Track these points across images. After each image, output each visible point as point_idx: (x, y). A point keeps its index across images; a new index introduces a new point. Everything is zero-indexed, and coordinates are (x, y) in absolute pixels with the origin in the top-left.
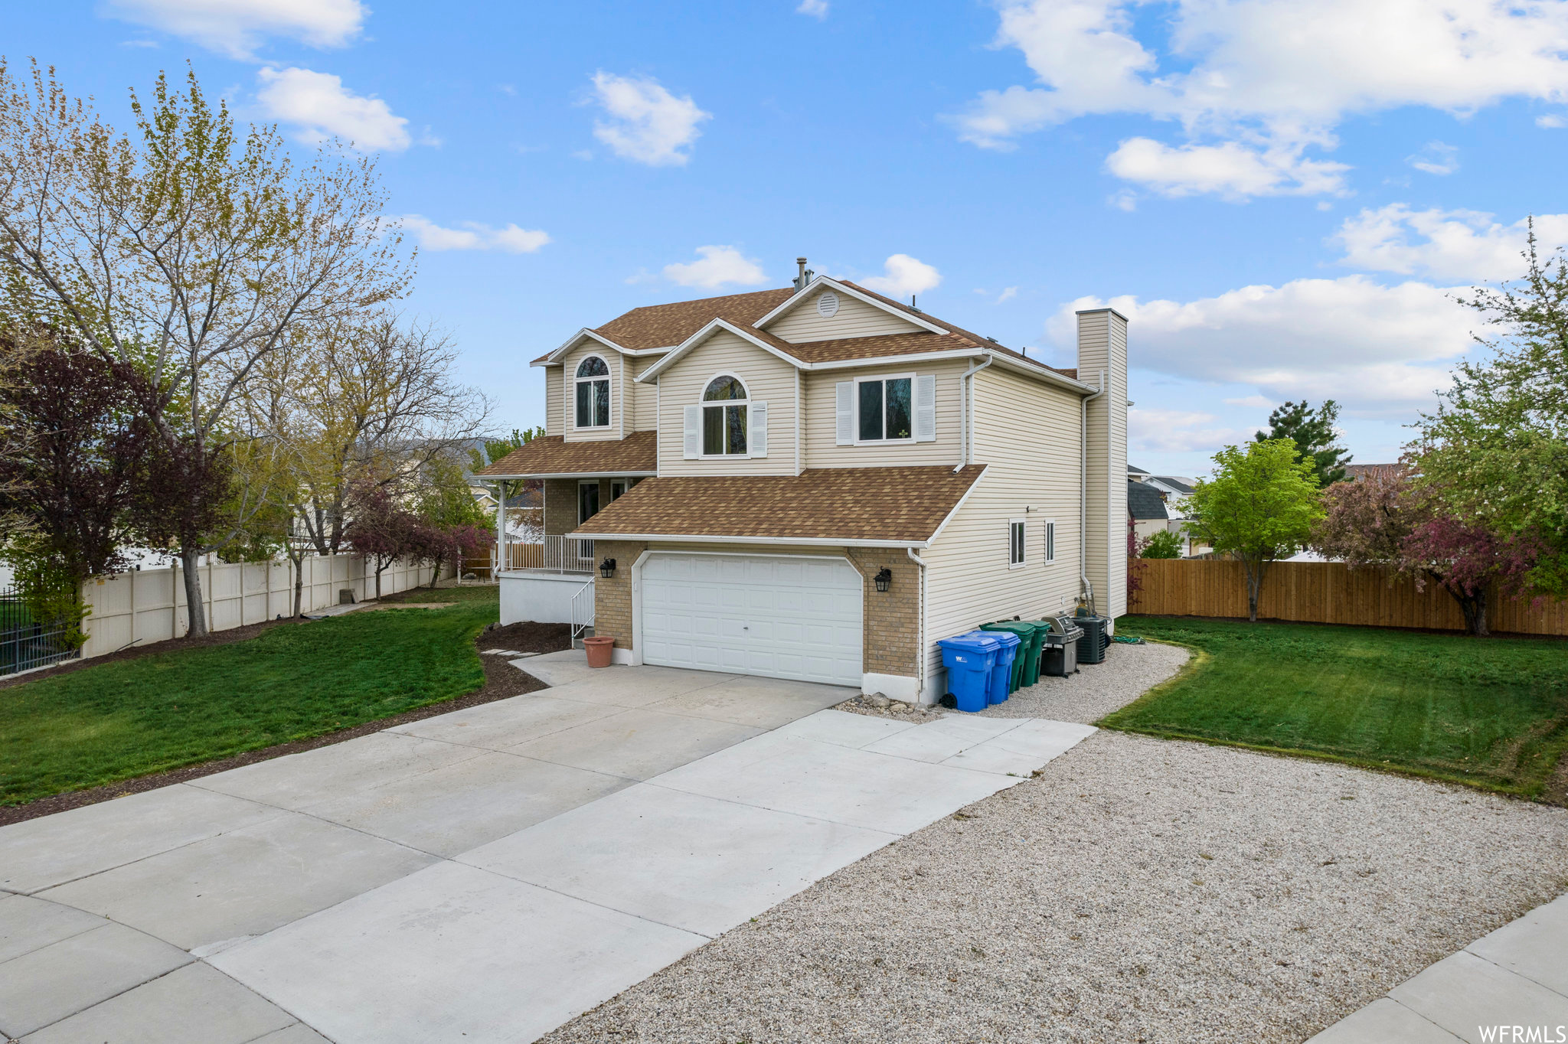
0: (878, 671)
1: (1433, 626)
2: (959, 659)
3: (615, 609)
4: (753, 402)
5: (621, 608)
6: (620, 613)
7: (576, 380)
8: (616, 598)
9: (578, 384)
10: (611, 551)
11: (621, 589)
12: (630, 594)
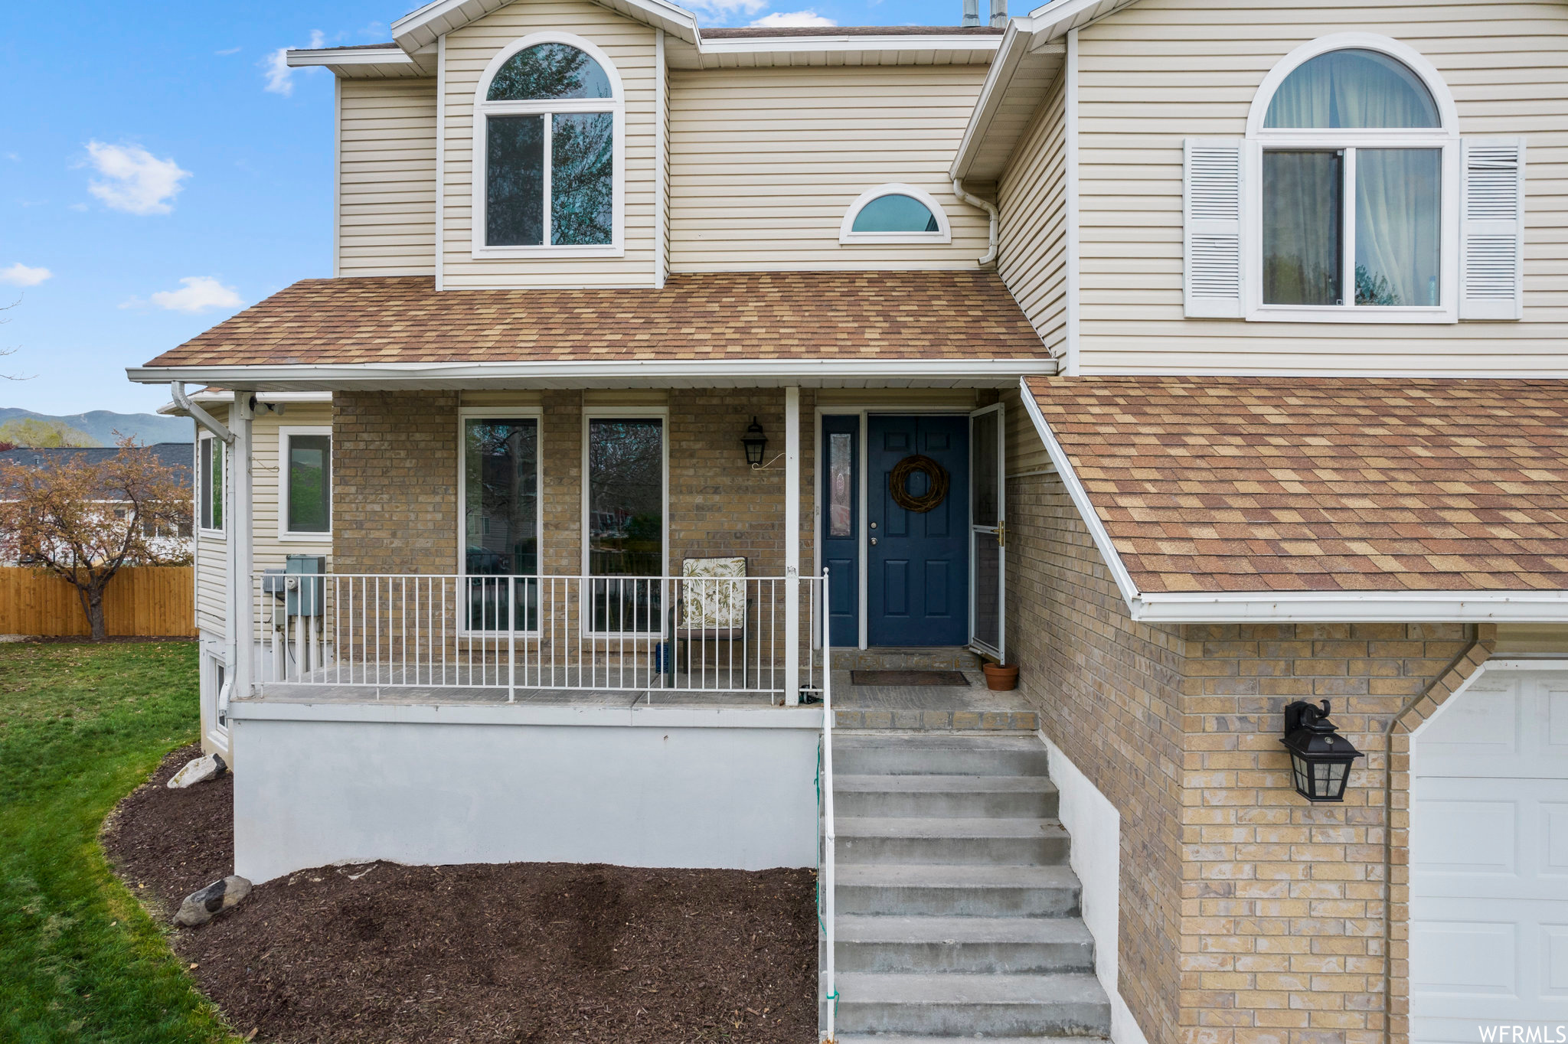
3: (1305, 926)
4: (1471, 141)
5: (1342, 921)
6: (1337, 946)
7: (483, 108)
8: (1310, 877)
9: (491, 119)
10: (1290, 669)
11: (1342, 835)
12: (1395, 856)
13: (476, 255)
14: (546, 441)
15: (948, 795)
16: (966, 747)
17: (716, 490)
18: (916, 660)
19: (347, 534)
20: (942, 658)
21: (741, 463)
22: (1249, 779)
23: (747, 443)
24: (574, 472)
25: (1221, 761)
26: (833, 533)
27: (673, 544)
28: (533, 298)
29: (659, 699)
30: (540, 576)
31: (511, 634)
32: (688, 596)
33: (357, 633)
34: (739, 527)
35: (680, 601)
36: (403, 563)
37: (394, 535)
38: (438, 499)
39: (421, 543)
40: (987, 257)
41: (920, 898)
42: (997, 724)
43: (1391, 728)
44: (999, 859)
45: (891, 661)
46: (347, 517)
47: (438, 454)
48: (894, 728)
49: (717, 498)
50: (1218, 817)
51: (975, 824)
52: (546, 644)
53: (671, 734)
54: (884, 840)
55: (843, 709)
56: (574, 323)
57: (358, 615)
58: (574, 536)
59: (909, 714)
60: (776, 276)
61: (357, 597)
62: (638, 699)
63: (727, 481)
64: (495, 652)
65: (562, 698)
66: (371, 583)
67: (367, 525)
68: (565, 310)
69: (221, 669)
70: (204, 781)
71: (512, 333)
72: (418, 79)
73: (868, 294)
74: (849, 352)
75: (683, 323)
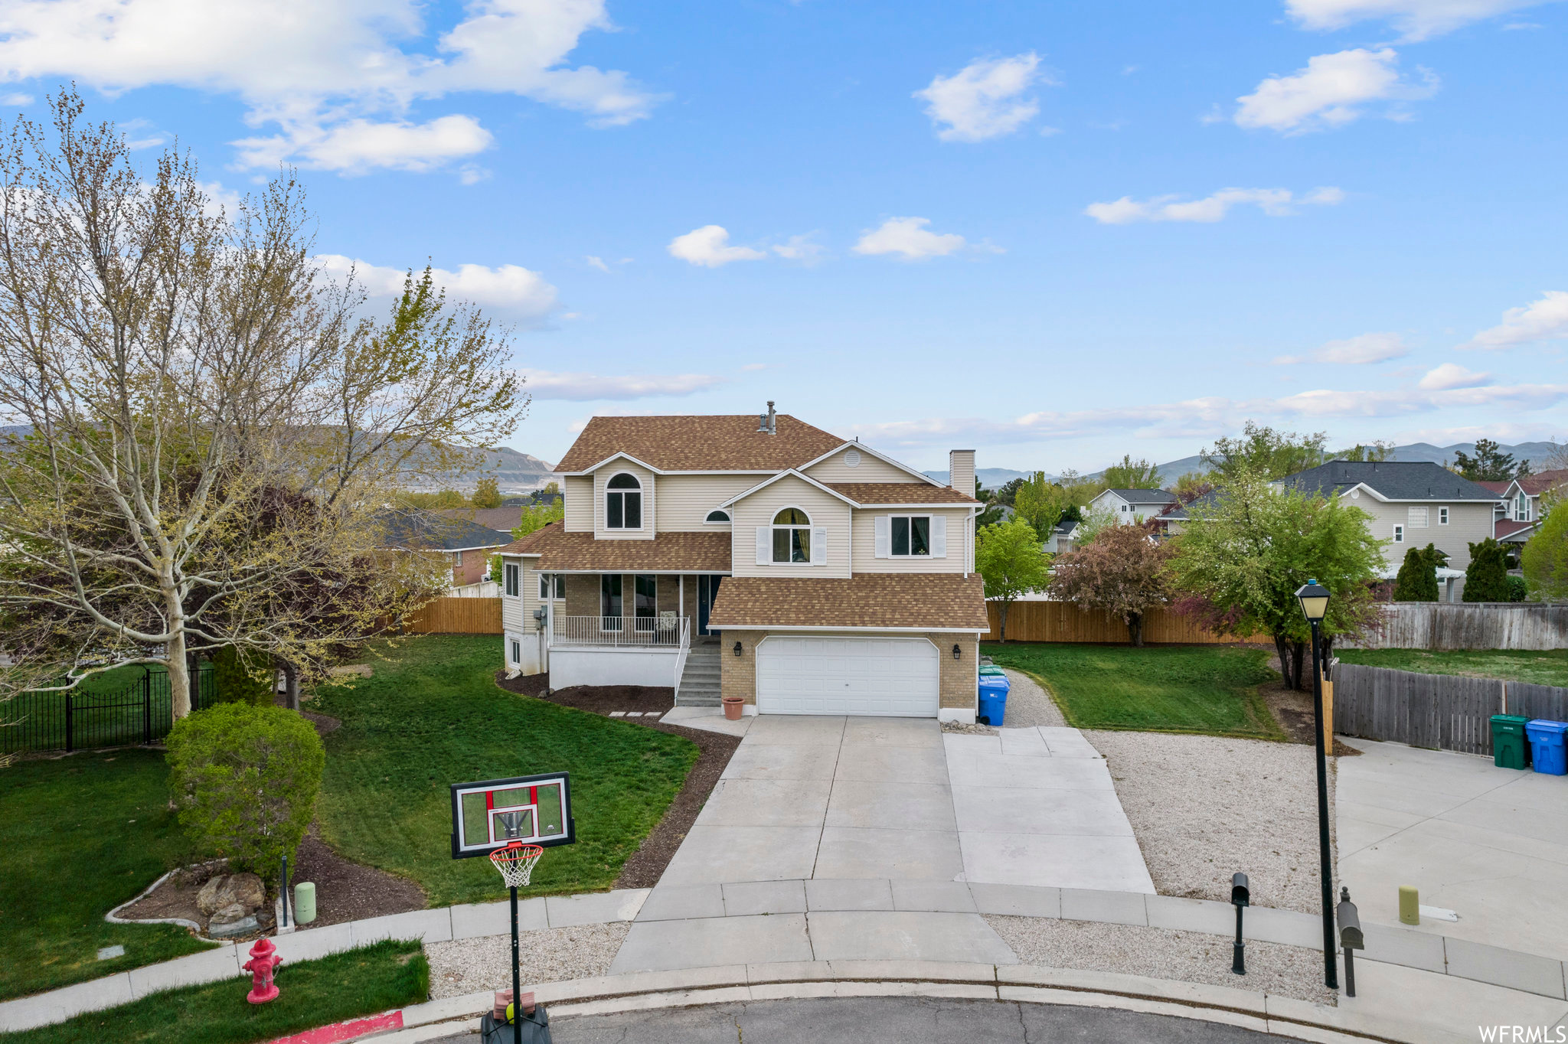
0: (949, 706)
1: (1109, 641)
2: (992, 695)
3: (741, 677)
4: (816, 527)
5: (746, 676)
6: (745, 680)
7: (606, 490)
8: (741, 670)
9: (608, 493)
10: (736, 637)
11: (746, 663)
12: (754, 666)
13: (605, 530)
14: (624, 580)
16: (708, 657)
17: (670, 592)
19: (570, 601)
22: (732, 654)
24: (632, 590)
25: (728, 651)
26: (703, 604)
27: (657, 609)
28: (621, 542)
29: (651, 646)
30: (622, 617)
31: (616, 631)
32: (661, 621)
33: (573, 631)
34: (672, 603)
35: (659, 623)
36: (586, 612)
37: (583, 603)
38: (595, 593)
39: (590, 606)
41: (697, 684)
42: (715, 653)
44: (711, 678)
47: (595, 586)
49: (667, 595)
50: (728, 661)
52: (624, 633)
53: (653, 654)
54: (694, 675)
55: (690, 650)
56: (630, 557)
57: (573, 626)
58: (632, 608)
59: (708, 650)
60: (686, 534)
61: (573, 621)
63: (673, 590)
64: (612, 636)
65: (628, 646)
66: (576, 617)
67: (575, 599)
68: (629, 550)
69: (514, 643)
70: (517, 677)
71: (615, 559)
72: (589, 479)
73: (706, 544)
74: (691, 568)
75: (656, 556)
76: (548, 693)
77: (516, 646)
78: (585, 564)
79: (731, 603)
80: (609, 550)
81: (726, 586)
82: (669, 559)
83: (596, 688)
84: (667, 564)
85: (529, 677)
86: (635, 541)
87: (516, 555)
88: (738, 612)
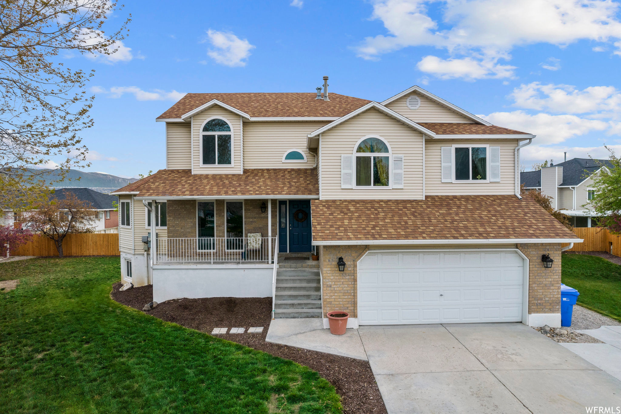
0: (537, 312)
2: (565, 299)
3: (342, 291)
4: (394, 155)
5: (347, 290)
6: (347, 294)
7: (202, 133)
8: (343, 284)
9: (203, 136)
10: (339, 252)
11: (347, 277)
12: (355, 280)
13: (201, 166)
14: (216, 207)
15: (299, 280)
16: (304, 271)
17: (255, 218)
18: (299, 255)
19: (171, 229)
20: (305, 254)
21: (261, 212)
22: (333, 269)
23: (262, 208)
24: (223, 214)
25: (329, 266)
26: (282, 227)
27: (245, 230)
28: (214, 177)
29: (243, 263)
30: (215, 238)
31: (210, 250)
32: (249, 241)
33: (173, 251)
34: (260, 226)
35: (247, 243)
36: (184, 235)
37: (182, 229)
38: (192, 220)
39: (188, 230)
40: (315, 166)
41: (291, 297)
42: (312, 267)
43: (355, 261)
44: (308, 291)
45: (294, 255)
46: (171, 224)
47: (192, 210)
48: (291, 268)
49: (255, 219)
50: (329, 275)
51: (304, 285)
52: (216, 253)
53: (245, 270)
54: (286, 288)
55: (281, 264)
56: (224, 185)
57: (174, 247)
58: (223, 228)
59: (294, 265)
60: (268, 170)
61: (173, 243)
62: (239, 263)
63: (258, 216)
64: (209, 255)
65: (223, 263)
66: (176, 240)
67: (175, 226)
68: (222, 181)
69: (128, 262)
70: (129, 289)
71: (211, 188)
72: (187, 125)
73: (287, 176)
74: (280, 193)
75: (247, 185)
76: (151, 306)
77: (129, 264)
78: (184, 192)
79: (328, 221)
80: (205, 181)
81: (317, 207)
82: (259, 187)
83: (195, 301)
84: (257, 190)
85: (138, 288)
86: (227, 175)
87: (127, 193)
88: (338, 229)
